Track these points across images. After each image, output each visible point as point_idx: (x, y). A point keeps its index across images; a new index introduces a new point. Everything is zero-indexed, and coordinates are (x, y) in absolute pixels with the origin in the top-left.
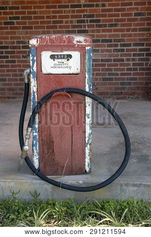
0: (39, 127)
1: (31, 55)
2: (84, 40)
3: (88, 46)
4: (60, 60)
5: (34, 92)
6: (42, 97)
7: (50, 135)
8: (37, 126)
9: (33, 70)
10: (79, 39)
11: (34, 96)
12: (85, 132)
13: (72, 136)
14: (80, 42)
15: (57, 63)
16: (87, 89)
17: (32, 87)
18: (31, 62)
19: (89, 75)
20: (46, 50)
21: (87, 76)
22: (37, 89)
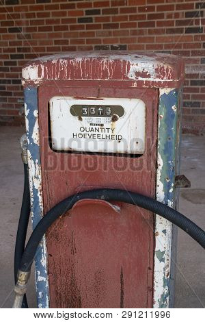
0: (48, 265)
1: (26, 105)
2: (157, 70)
3: (165, 85)
4: (95, 120)
5: (35, 191)
6: (53, 203)
7: (73, 284)
8: (44, 262)
9: (32, 140)
10: (141, 66)
11: (36, 198)
12: (153, 290)
13: (122, 292)
14: (144, 75)
15: (88, 126)
16: (160, 195)
17: (30, 179)
18: (27, 121)
19: (166, 160)
20: (60, 95)
21: (160, 162)
22: (42, 184)
